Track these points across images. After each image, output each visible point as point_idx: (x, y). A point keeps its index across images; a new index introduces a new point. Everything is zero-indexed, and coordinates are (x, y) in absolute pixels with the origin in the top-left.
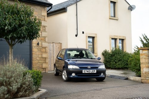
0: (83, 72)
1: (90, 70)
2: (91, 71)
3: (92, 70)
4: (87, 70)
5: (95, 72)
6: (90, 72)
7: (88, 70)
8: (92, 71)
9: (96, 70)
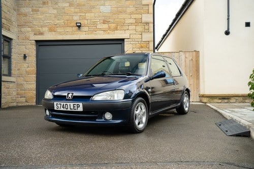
0: (55, 109)
1: (68, 104)
2: (70, 106)
3: (72, 104)
4: (62, 104)
5: (81, 109)
6: (69, 110)
7: (65, 103)
8: (72, 107)
9: (81, 104)
